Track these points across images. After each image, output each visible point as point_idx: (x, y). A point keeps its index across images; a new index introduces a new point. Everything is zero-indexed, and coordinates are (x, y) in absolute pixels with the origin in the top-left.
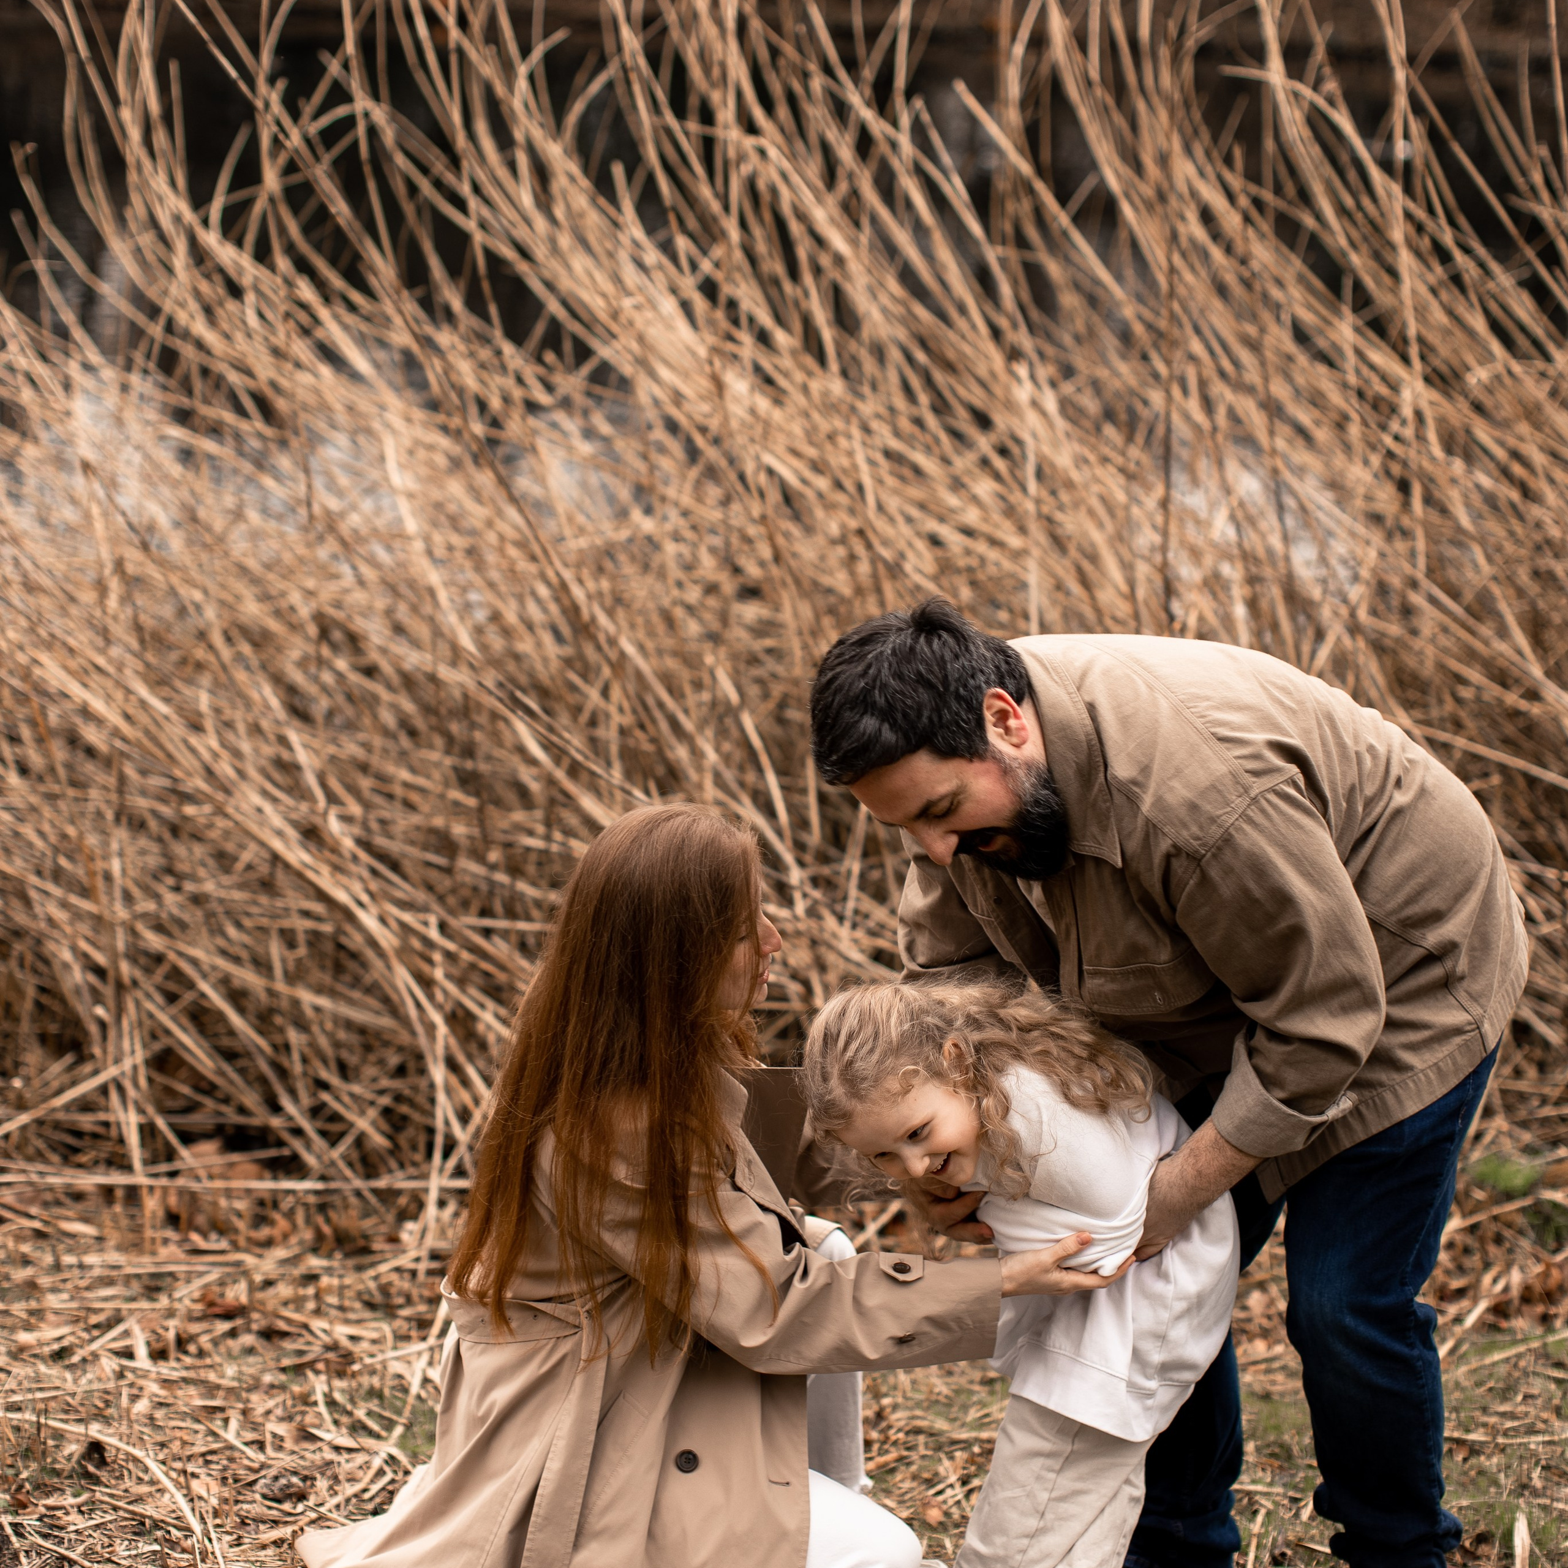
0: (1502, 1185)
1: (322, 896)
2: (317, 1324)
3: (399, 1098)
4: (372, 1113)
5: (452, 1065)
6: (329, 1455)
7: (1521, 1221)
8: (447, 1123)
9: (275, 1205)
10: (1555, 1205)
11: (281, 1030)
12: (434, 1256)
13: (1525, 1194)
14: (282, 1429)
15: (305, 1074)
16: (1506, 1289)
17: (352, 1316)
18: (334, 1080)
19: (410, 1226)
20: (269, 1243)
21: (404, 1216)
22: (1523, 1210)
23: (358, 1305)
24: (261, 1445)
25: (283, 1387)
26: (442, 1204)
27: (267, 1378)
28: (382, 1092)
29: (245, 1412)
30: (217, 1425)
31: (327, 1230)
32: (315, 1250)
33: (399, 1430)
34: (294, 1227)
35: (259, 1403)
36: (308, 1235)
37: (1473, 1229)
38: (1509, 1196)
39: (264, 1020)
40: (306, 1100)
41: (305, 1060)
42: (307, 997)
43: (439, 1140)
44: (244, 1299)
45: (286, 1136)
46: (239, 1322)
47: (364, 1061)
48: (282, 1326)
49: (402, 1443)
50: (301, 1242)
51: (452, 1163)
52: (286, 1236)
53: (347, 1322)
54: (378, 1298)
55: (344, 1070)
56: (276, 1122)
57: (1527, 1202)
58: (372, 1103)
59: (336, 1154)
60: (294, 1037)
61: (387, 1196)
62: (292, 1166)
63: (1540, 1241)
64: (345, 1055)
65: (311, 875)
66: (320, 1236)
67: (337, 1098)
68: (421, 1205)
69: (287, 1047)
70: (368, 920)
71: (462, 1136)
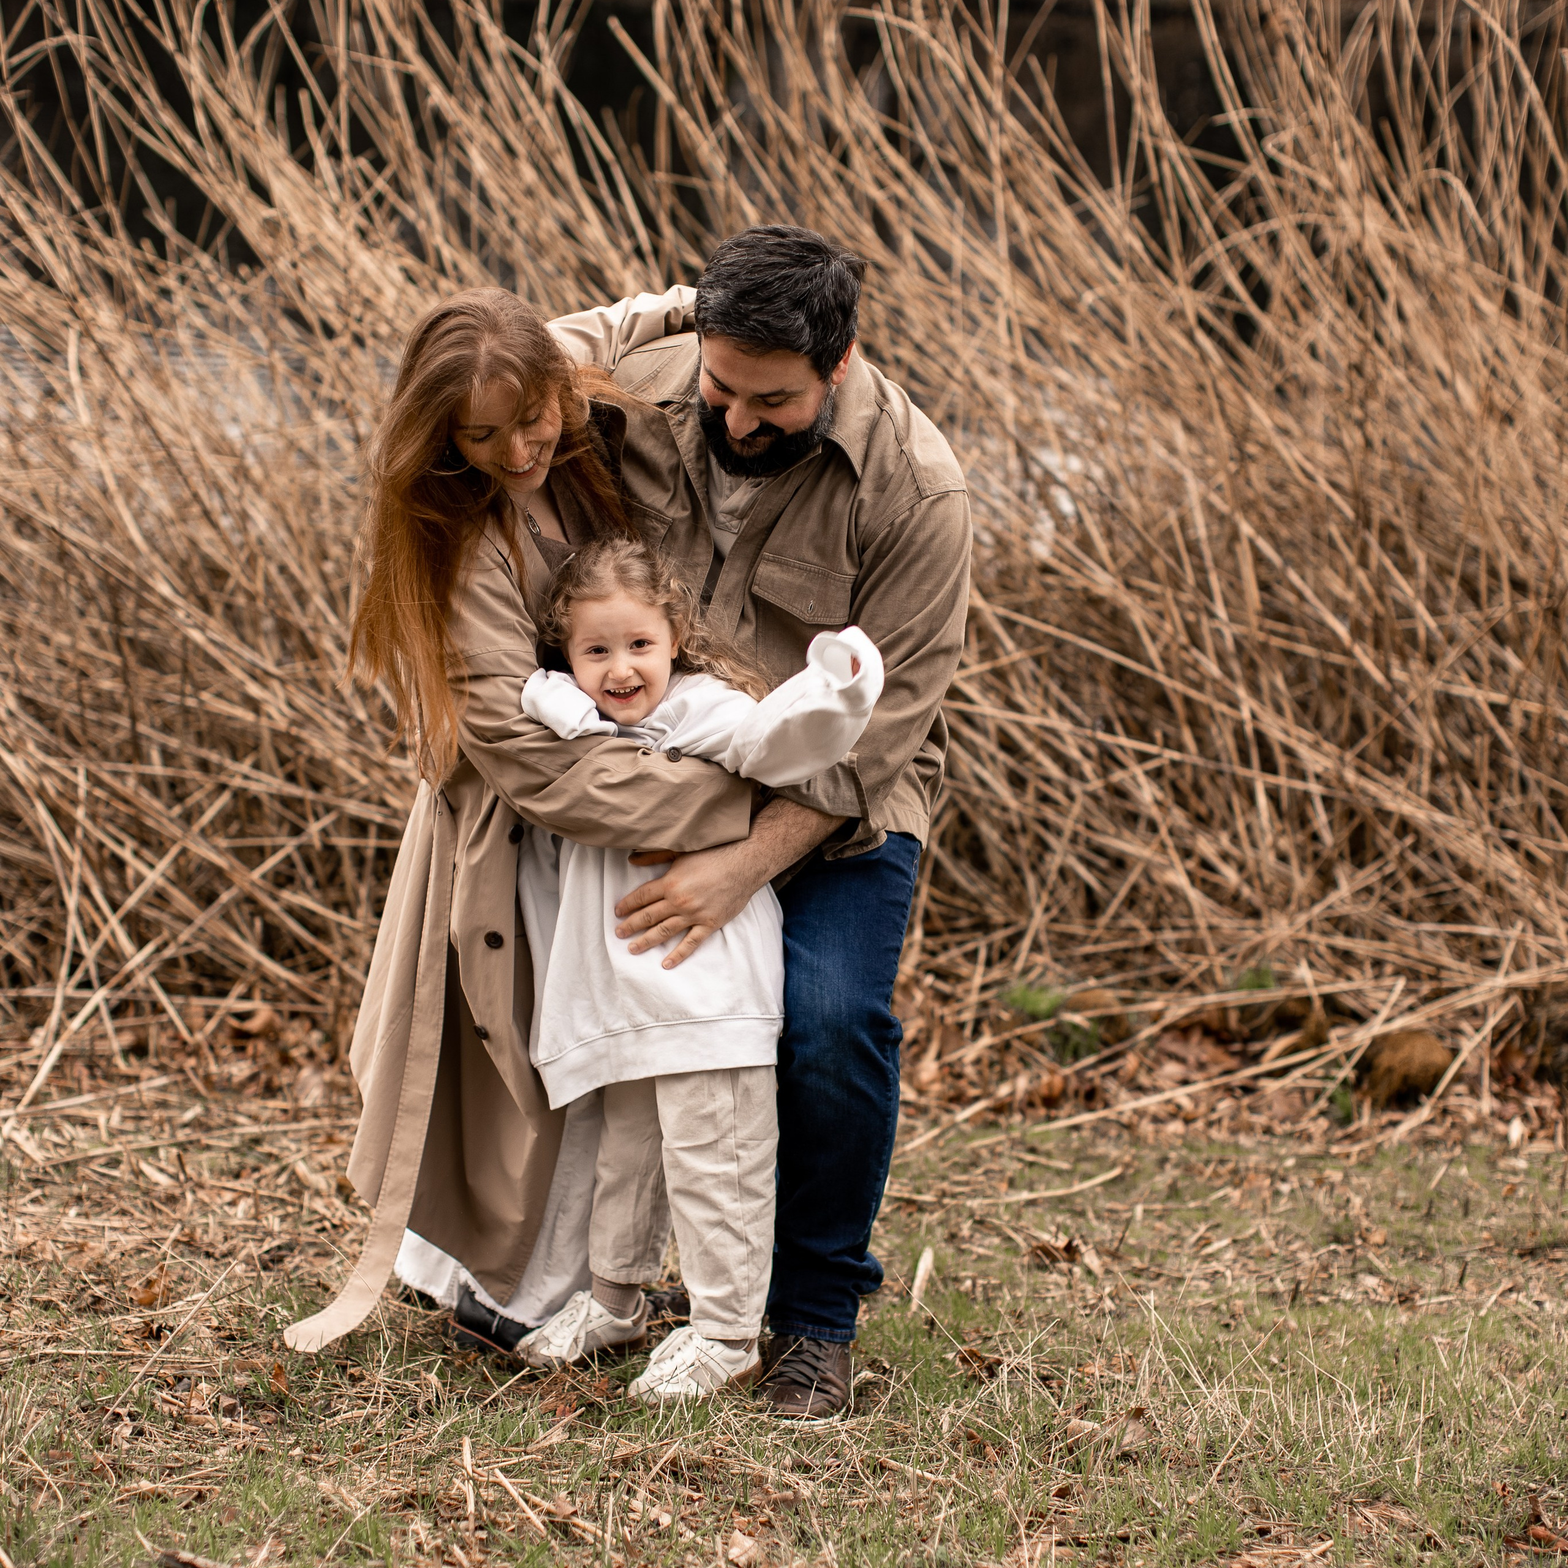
0: (1029, 1008)
3: (43, 924)
4: (21, 937)
5: (81, 888)
7: (1043, 1040)
8: (76, 941)
10: (1076, 1027)
13: (1049, 1015)
16: (1012, 1094)
21: (33, 1023)
22: (1045, 1031)
28: (30, 919)
37: (997, 1046)
38: (1034, 1018)
43: (67, 955)
51: (79, 975)
57: (1050, 1023)
58: (22, 929)
61: (23, 1004)
63: (1057, 1057)
68: (47, 1012)
71: (89, 951)
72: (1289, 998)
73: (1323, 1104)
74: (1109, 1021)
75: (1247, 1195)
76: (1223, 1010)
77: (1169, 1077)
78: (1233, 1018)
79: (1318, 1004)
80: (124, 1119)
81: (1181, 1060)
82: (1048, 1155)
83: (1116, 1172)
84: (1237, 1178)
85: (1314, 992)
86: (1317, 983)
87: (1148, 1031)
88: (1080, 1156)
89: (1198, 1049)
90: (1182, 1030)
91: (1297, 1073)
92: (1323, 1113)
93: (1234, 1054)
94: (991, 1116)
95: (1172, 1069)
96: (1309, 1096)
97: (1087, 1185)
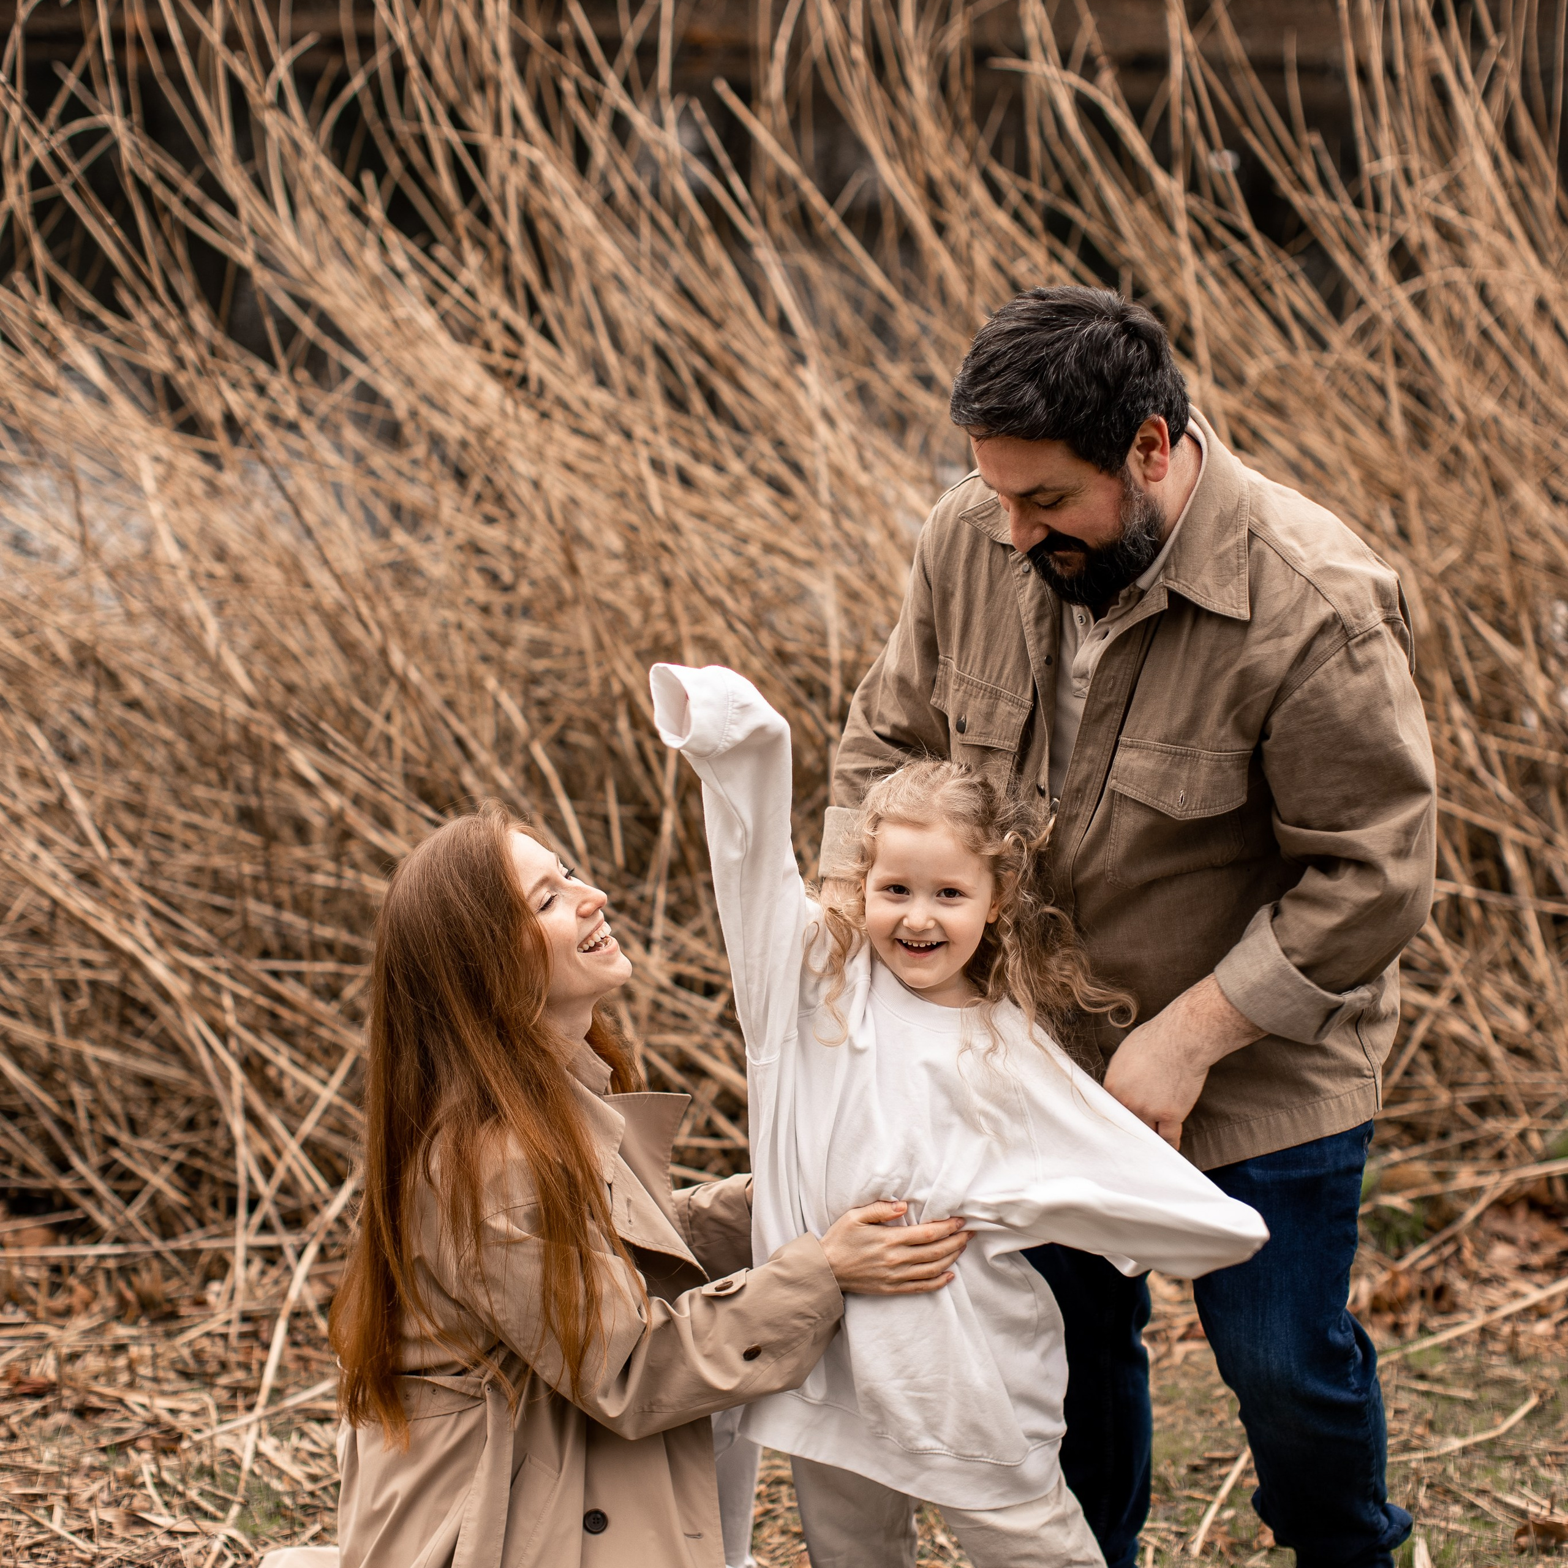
1: (107, 945)
2: (133, 1399)
3: (193, 1152)
4: (166, 1169)
5: (250, 1115)
6: (165, 1542)
8: (250, 1180)
9: (72, 1270)
10: (1394, 1211)
11: (64, 1086)
12: (246, 1318)
14: (109, 1515)
15: (92, 1131)
17: (167, 1387)
18: (124, 1137)
19: (215, 1287)
20: (67, 1312)
21: (208, 1278)
23: (172, 1375)
24: (89, 1534)
25: (104, 1469)
26: (248, 1262)
27: (87, 1460)
28: (174, 1147)
29: (68, 1499)
30: (40, 1515)
31: (130, 1295)
32: (118, 1318)
33: (235, 1510)
34: (95, 1295)
35: (83, 1489)
36: (110, 1302)
39: (45, 1075)
40: (95, 1159)
41: (91, 1117)
42: (89, 1051)
43: (242, 1196)
44: (52, 1375)
45: (77, 1198)
46: (49, 1400)
47: (152, 1114)
48: (95, 1402)
49: (240, 1524)
50: (104, 1310)
51: (257, 1219)
52: (87, 1306)
53: (163, 1394)
54: (192, 1366)
55: (134, 1127)
56: (66, 1183)
58: (165, 1159)
59: (132, 1213)
60: (79, 1093)
61: (190, 1257)
62: (86, 1230)
63: (1382, 1248)
64: (133, 1109)
65: (93, 923)
66: (122, 1302)
67: (129, 1154)
68: (227, 1265)
69: (71, 1104)
70: (157, 967)
71: (266, 1190)
74: (1431, 1202)
76: (1549, 1179)
77: (1504, 1262)
78: (1559, 1188)
81: (1510, 1241)
82: (1439, 1380)
83: (1533, 1401)
87: (1471, 1213)
88: (1477, 1378)
89: (1526, 1226)
90: (1504, 1205)
93: (1566, 1230)
95: (1501, 1252)
97: (1511, 1421)
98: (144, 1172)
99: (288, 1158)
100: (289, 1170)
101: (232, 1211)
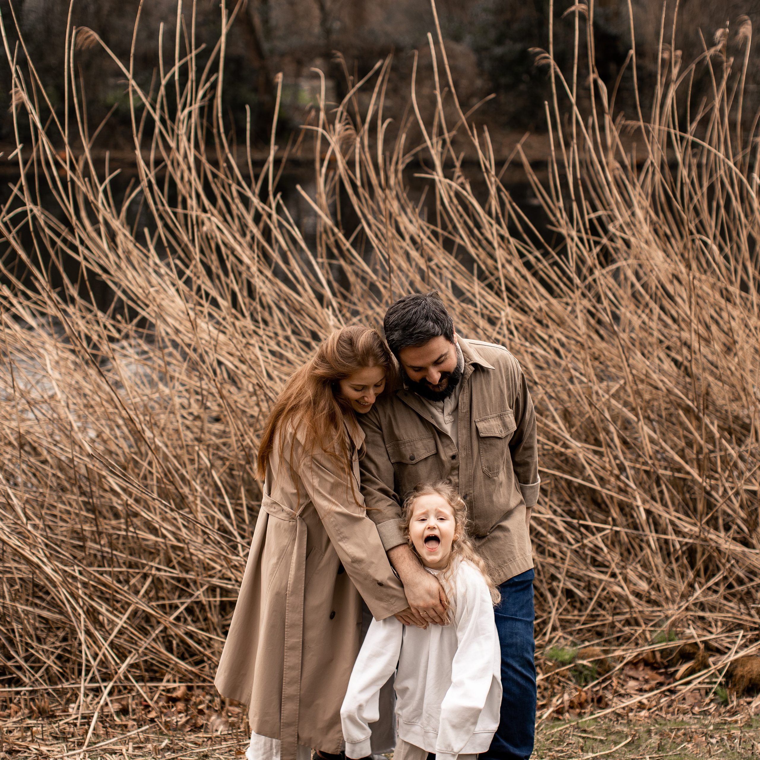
0: (560, 659)
1: (27, 560)
2: (32, 746)
3: (65, 650)
4: (52, 658)
5: (88, 633)
7: (569, 674)
8: (88, 661)
9: (11, 701)
10: (584, 666)
11: (9, 623)
12: (83, 717)
13: (570, 663)
15: (21, 641)
16: (562, 703)
17: (47, 743)
18: (35, 644)
19: (72, 705)
20: (9, 716)
21: (69, 701)
22: (569, 669)
23: (50, 738)
26: (86, 695)
28: (57, 648)
31: (35, 708)
32: (30, 718)
34: (20, 708)
36: (27, 711)
37: (547, 679)
38: (563, 664)
40: (23, 654)
41: (21, 636)
42: (20, 607)
43: (84, 668)
45: (14, 669)
47: (48, 635)
48: (17, 748)
50: (23, 714)
52: (16, 712)
53: (47, 745)
54: (60, 735)
55: (39, 640)
56: (9, 664)
57: (571, 666)
58: (53, 653)
59: (38, 675)
60: (16, 626)
61: (61, 693)
62: (18, 682)
63: (578, 683)
64: (39, 632)
65: (21, 551)
66: (32, 711)
67: (37, 652)
68: (77, 696)
69: (13, 631)
70: (48, 570)
71: (94, 664)
72: (685, 644)
73: (711, 696)
74: (600, 662)
75: (697, 745)
76: (653, 652)
77: (632, 688)
78: (658, 655)
79: (702, 646)
80: (135, 748)
81: (637, 679)
82: (592, 732)
83: (630, 739)
84: (689, 737)
85: (698, 640)
86: (699, 636)
87: (619, 667)
88: (608, 732)
89: (643, 673)
90: (634, 664)
91: (696, 682)
92: (712, 701)
93: (661, 674)
94: (555, 715)
95: (632, 683)
96: (703, 692)
97: (618, 747)
98: (44, 659)
99: (103, 650)
100: (104, 655)
101: (80, 673)
